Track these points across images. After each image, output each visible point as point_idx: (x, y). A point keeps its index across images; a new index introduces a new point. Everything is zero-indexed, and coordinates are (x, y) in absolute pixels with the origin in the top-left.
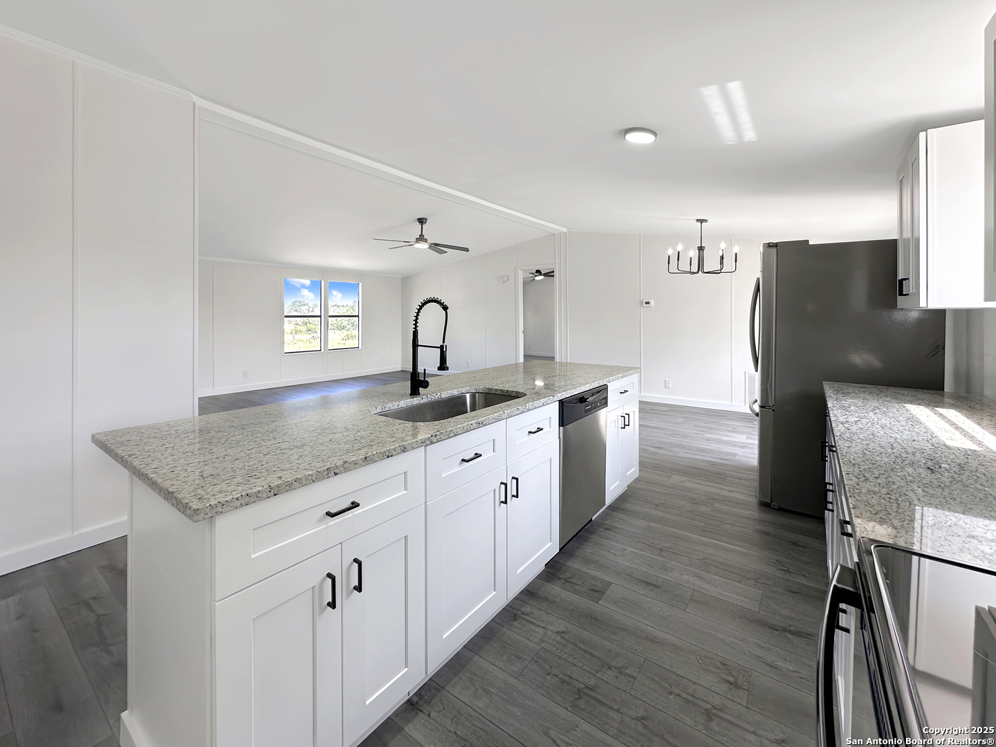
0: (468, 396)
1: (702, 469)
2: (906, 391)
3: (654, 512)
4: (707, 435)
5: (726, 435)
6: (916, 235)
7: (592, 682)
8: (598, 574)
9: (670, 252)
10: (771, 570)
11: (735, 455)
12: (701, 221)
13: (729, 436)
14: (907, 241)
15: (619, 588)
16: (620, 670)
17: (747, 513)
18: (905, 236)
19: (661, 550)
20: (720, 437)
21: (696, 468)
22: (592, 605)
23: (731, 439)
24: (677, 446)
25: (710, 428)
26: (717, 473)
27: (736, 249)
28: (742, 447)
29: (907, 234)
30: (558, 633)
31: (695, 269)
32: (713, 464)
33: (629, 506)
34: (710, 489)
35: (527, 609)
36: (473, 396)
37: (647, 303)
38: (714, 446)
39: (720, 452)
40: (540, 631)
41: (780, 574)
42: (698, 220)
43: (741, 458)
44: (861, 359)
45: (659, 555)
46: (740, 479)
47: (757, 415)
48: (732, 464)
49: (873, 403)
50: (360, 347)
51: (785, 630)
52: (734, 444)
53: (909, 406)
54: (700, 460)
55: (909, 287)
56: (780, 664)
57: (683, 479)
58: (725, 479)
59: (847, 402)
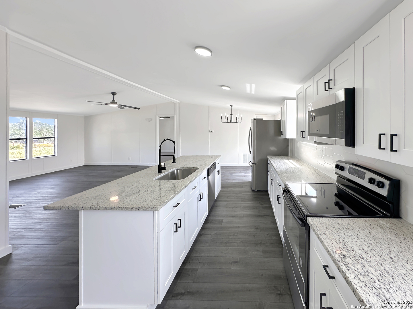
0: (176, 171)
1: (236, 185)
2: (282, 156)
3: (227, 199)
4: (234, 175)
5: (239, 174)
6: (285, 119)
7: (228, 240)
8: (219, 218)
9: (222, 115)
10: (258, 205)
11: (243, 179)
12: (232, 106)
13: (240, 174)
14: (283, 121)
15: (225, 220)
16: (233, 235)
17: (250, 194)
18: (282, 120)
19: (233, 208)
20: (238, 175)
21: (234, 185)
22: (220, 225)
23: (240, 175)
24: (227, 179)
25: (234, 172)
26: (241, 185)
27: (241, 116)
28: (244, 177)
29: (283, 119)
30: (215, 234)
31: (229, 121)
32: (238, 183)
33: (220, 199)
34: (240, 190)
35: (204, 232)
36: (177, 170)
37: (211, 131)
38: (237, 178)
39: (239, 179)
40: (210, 235)
41: (261, 205)
42: (230, 106)
43: (245, 180)
44: (273, 149)
45: (233, 209)
46: (246, 185)
47: (252, 166)
48: (243, 182)
49: (278, 160)
50: (56, 155)
51: (264, 216)
52: (242, 176)
53: (284, 160)
54: (234, 182)
55: (284, 133)
56: (265, 222)
57: (232, 188)
58: (242, 186)
59: (274, 160)
